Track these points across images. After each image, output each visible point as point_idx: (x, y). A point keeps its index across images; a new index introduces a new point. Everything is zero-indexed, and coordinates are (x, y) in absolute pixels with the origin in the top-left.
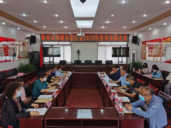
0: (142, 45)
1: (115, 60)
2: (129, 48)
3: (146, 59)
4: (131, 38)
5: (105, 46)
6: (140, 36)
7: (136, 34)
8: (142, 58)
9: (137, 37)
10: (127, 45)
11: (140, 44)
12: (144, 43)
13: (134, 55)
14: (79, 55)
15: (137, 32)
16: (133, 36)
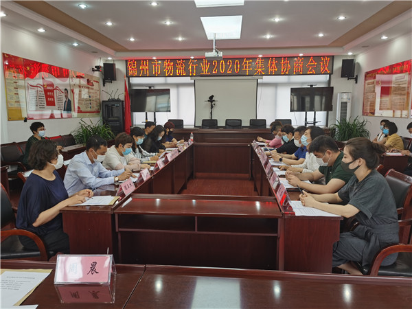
0: (365, 80)
1: (297, 119)
2: (333, 88)
3: (373, 113)
4: (338, 65)
5: (275, 85)
6: (362, 59)
7: (350, 54)
8: (364, 113)
9: (352, 61)
10: (329, 82)
11: (361, 78)
12: (370, 75)
13: (344, 105)
14: (212, 107)
15: (353, 49)
16: (343, 60)
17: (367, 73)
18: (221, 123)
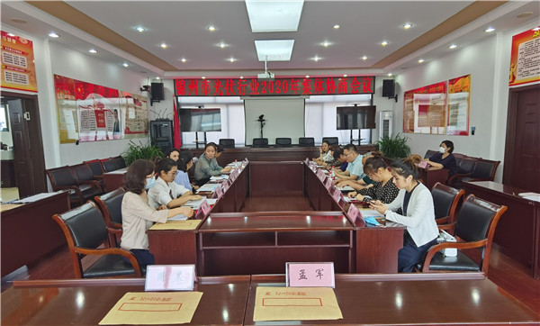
0: (405, 99)
1: (344, 137)
2: (375, 107)
3: (413, 130)
4: (379, 85)
5: (322, 104)
6: (400, 80)
7: (390, 75)
8: (404, 131)
9: (392, 81)
10: (372, 101)
11: (401, 98)
12: (409, 94)
13: (386, 122)
14: (262, 126)
15: (392, 71)
16: (384, 81)
17: (406, 93)
18: (272, 142)
